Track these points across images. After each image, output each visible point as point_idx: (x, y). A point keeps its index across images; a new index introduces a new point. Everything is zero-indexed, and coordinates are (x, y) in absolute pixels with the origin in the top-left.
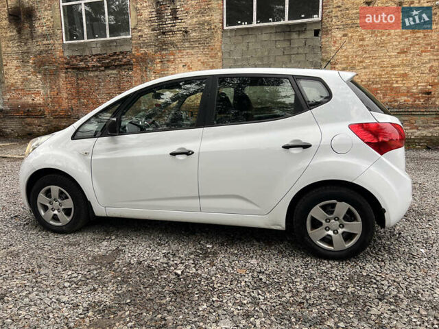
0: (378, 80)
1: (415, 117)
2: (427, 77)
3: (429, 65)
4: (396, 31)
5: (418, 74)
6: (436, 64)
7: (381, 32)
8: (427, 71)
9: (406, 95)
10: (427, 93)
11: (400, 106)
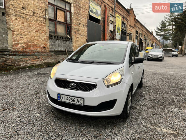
0: (30, 41)
1: (42, 56)
2: (44, 42)
3: (44, 38)
4: (34, 23)
5: (42, 41)
6: (46, 38)
7: (29, 22)
8: (44, 40)
9: (39, 48)
10: (45, 47)
11: (38, 52)
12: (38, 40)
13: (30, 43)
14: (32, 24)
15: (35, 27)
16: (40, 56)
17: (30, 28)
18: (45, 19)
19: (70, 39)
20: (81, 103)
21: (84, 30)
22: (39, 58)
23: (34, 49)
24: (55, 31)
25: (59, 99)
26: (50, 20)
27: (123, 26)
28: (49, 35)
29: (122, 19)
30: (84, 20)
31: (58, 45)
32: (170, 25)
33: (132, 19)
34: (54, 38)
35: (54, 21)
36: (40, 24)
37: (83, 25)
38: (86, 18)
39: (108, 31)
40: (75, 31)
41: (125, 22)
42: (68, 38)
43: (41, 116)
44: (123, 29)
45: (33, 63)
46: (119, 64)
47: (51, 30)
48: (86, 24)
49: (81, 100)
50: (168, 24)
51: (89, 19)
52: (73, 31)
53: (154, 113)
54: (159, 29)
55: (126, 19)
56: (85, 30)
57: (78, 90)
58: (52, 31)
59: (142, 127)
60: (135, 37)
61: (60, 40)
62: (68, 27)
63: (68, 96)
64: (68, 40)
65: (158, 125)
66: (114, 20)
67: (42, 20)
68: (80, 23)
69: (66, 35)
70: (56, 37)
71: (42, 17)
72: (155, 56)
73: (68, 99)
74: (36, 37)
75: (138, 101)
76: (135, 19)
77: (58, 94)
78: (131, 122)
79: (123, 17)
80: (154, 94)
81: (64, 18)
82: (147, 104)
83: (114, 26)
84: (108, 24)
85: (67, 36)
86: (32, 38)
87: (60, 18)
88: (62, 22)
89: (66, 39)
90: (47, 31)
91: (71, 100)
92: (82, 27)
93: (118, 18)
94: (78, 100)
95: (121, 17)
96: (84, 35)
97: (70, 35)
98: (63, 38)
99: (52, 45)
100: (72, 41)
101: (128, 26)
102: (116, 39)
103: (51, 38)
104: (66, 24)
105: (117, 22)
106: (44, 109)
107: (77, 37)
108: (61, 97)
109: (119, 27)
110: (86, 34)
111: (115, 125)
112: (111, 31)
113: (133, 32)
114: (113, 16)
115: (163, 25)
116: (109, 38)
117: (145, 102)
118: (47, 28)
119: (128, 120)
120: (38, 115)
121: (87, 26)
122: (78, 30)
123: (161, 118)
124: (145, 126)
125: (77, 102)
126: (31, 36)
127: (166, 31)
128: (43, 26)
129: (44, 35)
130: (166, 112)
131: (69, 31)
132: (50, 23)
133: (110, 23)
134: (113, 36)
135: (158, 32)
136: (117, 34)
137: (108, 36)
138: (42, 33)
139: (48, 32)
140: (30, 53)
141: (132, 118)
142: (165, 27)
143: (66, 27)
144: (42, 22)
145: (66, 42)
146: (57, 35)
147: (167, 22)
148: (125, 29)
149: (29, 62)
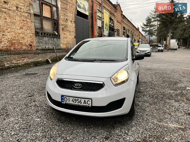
0: (14, 39)
1: (29, 55)
2: (30, 39)
3: (29, 35)
4: (18, 18)
5: (27, 38)
6: (31, 35)
7: (12, 18)
8: (29, 37)
9: (25, 46)
10: (31, 45)
11: (24, 50)
12: (23, 38)
13: (14, 41)
14: (15, 19)
15: (19, 23)
16: (26, 55)
17: (14, 24)
18: (29, 14)
19: (57, 36)
20: (89, 104)
21: (71, 26)
22: (25, 57)
23: (19, 48)
24: (42, 28)
25: (63, 102)
26: (35, 15)
27: (110, 22)
28: (35, 32)
29: (109, 15)
30: (71, 16)
31: (45, 43)
32: (155, 21)
33: (119, 14)
34: (40, 35)
35: (39, 16)
36: (24, 19)
37: (71, 21)
38: (74, 14)
39: (96, 27)
40: (63, 28)
41: (112, 18)
42: (55, 35)
43: (42, 121)
44: (110, 25)
45: (18, 62)
46: (123, 61)
47: (36, 26)
48: (74, 20)
49: (88, 102)
50: (153, 20)
51: (77, 15)
52: (61, 27)
53: (157, 109)
54: (145, 25)
55: (114, 15)
56: (73, 26)
57: (84, 90)
58: (38, 27)
59: (150, 123)
60: (122, 33)
61: (47, 37)
62: (55, 23)
63: (73, 98)
64: (56, 36)
65: (164, 120)
66: (102, 16)
67: (27, 15)
68: (68, 18)
69: (53, 31)
70: (43, 34)
71: (26, 12)
72: (143, 51)
73: (74, 101)
74: (21, 34)
75: (138, 98)
76: (122, 14)
77: (62, 96)
78: (138, 119)
79: (111, 13)
80: (151, 89)
81: (50, 13)
82: (148, 100)
83: (102, 22)
84: (96, 20)
85: (54, 33)
86: (16, 36)
87: (46, 13)
88: (49, 18)
89: (54, 35)
90: (33, 27)
91: (77, 102)
92: (70, 23)
93: (106, 13)
94: (85, 101)
95: (108, 13)
96: (73, 32)
97: (58, 32)
98: (50, 35)
99: (39, 42)
100: (60, 38)
101: (116, 21)
102: (104, 35)
103: (38, 35)
104: (53, 20)
105: (105, 18)
106: (43, 113)
107: (65, 34)
108: (65, 98)
109: (107, 23)
110: (74, 30)
111: (123, 124)
112: (99, 27)
113: (120, 27)
114: (101, 12)
115: (149, 21)
116: (98, 34)
117: (145, 98)
118: (32, 24)
119: (134, 118)
120: (39, 119)
121: (75, 22)
122: (66, 26)
123: (165, 113)
124: (153, 123)
125: (84, 103)
126: (15, 33)
127: (151, 27)
128: (28, 22)
129: (30, 32)
130: (168, 107)
131: (56, 27)
132: (35, 19)
133: (98, 19)
134: (102, 32)
135: (144, 28)
136: (105, 30)
137: (97, 32)
138: (27, 29)
139: (34, 29)
140: (15, 51)
141: (137, 115)
142: (150, 23)
143: (53, 23)
144: (26, 18)
145: (54, 39)
146: (43, 31)
147: (152, 17)
148: (112, 25)
149: (14, 61)
